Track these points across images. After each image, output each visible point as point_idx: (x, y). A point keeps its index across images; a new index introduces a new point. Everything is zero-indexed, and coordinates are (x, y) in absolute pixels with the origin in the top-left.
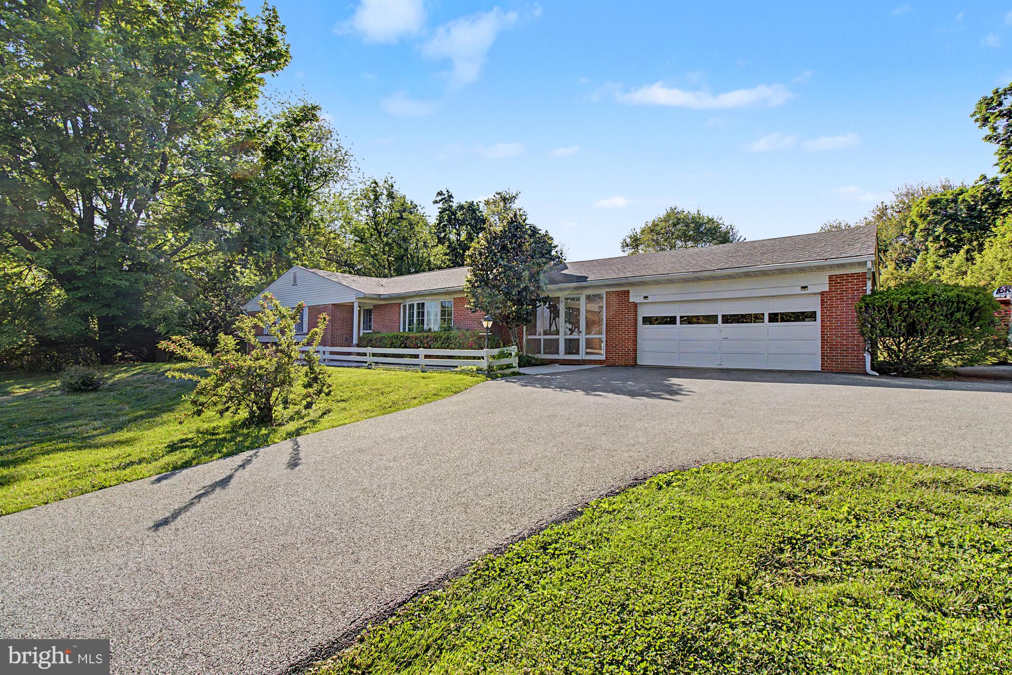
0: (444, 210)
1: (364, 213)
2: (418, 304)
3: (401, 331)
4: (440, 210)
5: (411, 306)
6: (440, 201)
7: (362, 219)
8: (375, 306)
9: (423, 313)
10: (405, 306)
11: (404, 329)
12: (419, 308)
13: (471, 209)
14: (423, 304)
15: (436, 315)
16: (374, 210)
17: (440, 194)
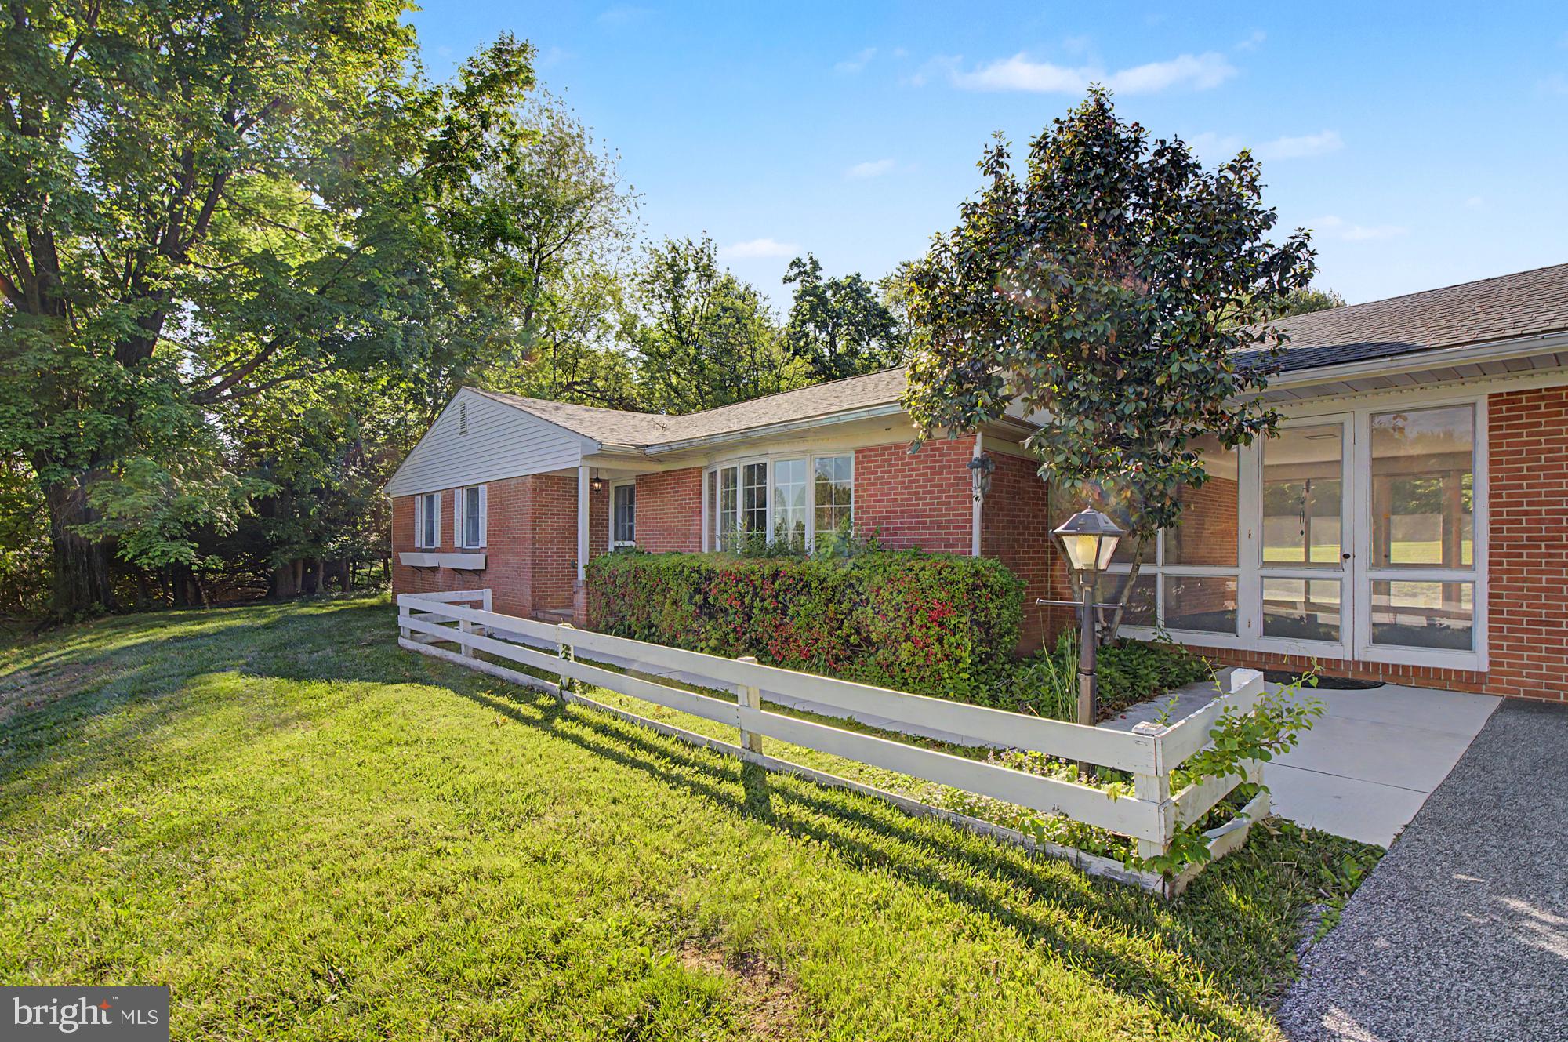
0: (805, 293)
1: (656, 307)
2: (750, 468)
3: (705, 549)
4: (796, 294)
5: (730, 478)
6: (796, 276)
7: (652, 318)
8: (642, 479)
9: (763, 492)
10: (713, 475)
11: (712, 546)
12: (749, 480)
13: (855, 288)
14: (762, 468)
15: (801, 500)
16: (675, 301)
17: (796, 263)
